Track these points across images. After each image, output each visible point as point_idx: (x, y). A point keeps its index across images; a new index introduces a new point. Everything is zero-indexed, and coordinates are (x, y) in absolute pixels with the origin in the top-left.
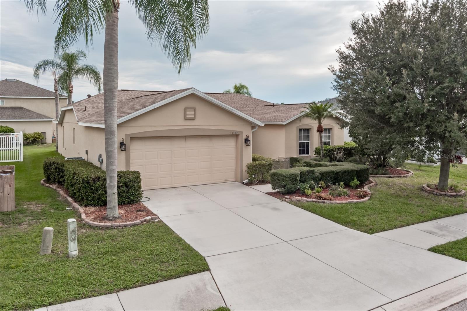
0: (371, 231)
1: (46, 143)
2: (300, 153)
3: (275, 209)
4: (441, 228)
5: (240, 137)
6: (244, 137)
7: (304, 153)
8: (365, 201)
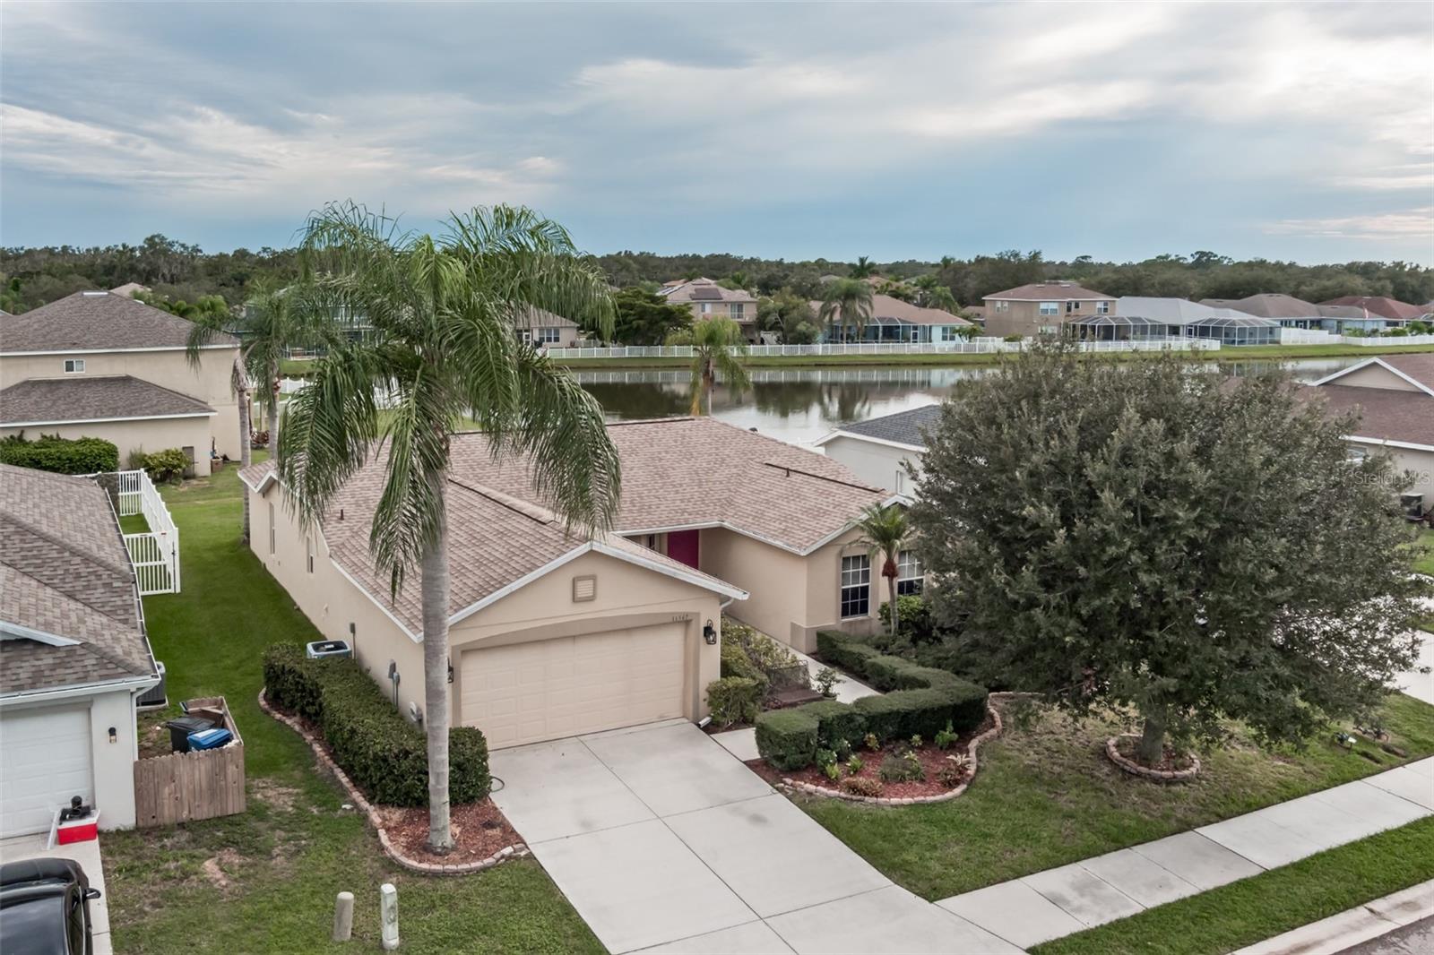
0: (933, 893)
1: (194, 477)
2: (845, 613)
3: (757, 819)
4: (1082, 888)
5: (693, 624)
6: (703, 624)
7: (854, 612)
8: (950, 800)
